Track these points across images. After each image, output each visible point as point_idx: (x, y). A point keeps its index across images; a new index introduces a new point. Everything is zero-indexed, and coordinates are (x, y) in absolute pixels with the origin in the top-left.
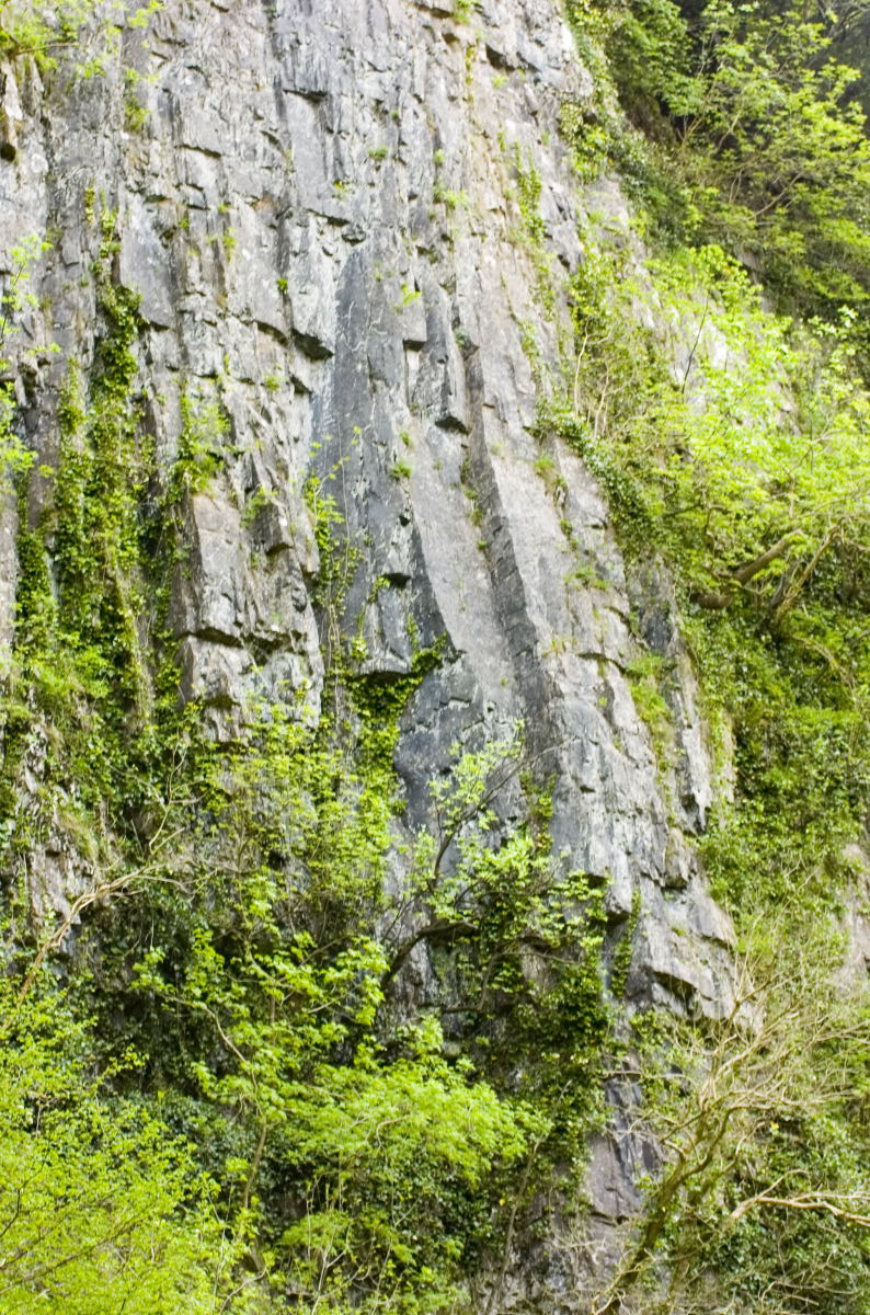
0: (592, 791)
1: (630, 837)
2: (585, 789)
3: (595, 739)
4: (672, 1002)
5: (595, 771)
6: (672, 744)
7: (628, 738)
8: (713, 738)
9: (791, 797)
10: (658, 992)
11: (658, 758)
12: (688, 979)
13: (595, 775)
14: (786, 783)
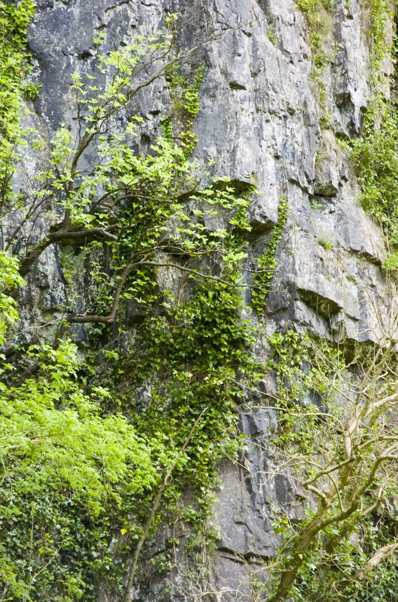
0: (243, 88)
1: (279, 140)
2: (235, 86)
3: (248, 29)
4: (314, 322)
5: (246, 66)
6: (330, 36)
7: (283, 28)
8: (374, 29)
10: (302, 311)
11: (314, 52)
12: (332, 297)
13: (247, 71)
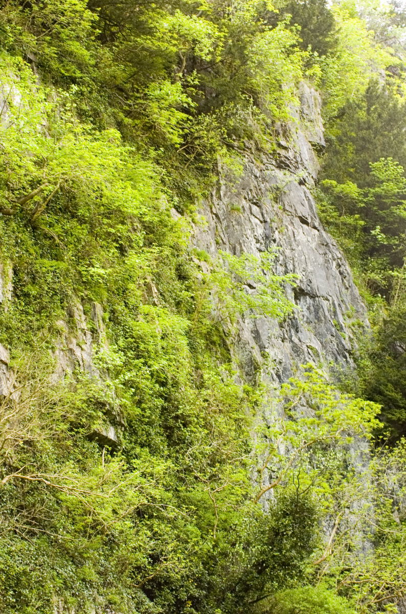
9: (35, 298)
14: (34, 292)
